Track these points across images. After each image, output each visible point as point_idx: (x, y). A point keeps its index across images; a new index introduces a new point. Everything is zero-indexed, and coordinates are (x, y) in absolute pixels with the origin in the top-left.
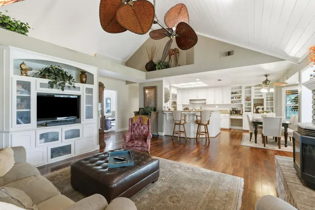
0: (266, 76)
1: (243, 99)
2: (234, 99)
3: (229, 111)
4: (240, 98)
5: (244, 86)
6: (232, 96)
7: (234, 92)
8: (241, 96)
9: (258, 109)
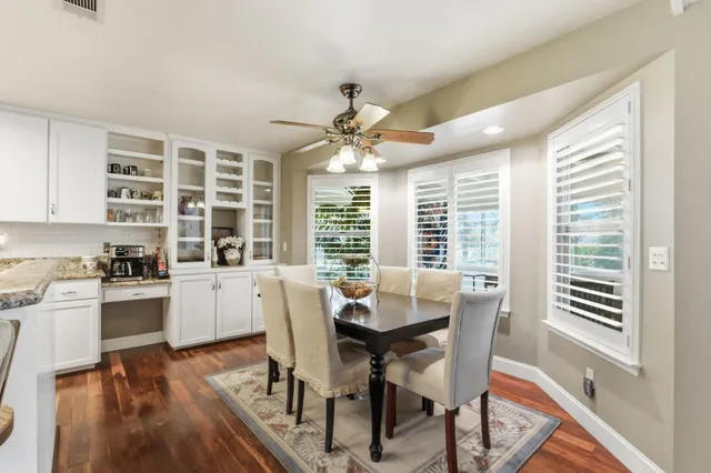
0: (350, 89)
1: (170, 202)
2: (124, 199)
3: (91, 265)
4: (149, 197)
5: (175, 143)
6: (114, 186)
7: (124, 164)
8: (160, 187)
9: (229, 246)
